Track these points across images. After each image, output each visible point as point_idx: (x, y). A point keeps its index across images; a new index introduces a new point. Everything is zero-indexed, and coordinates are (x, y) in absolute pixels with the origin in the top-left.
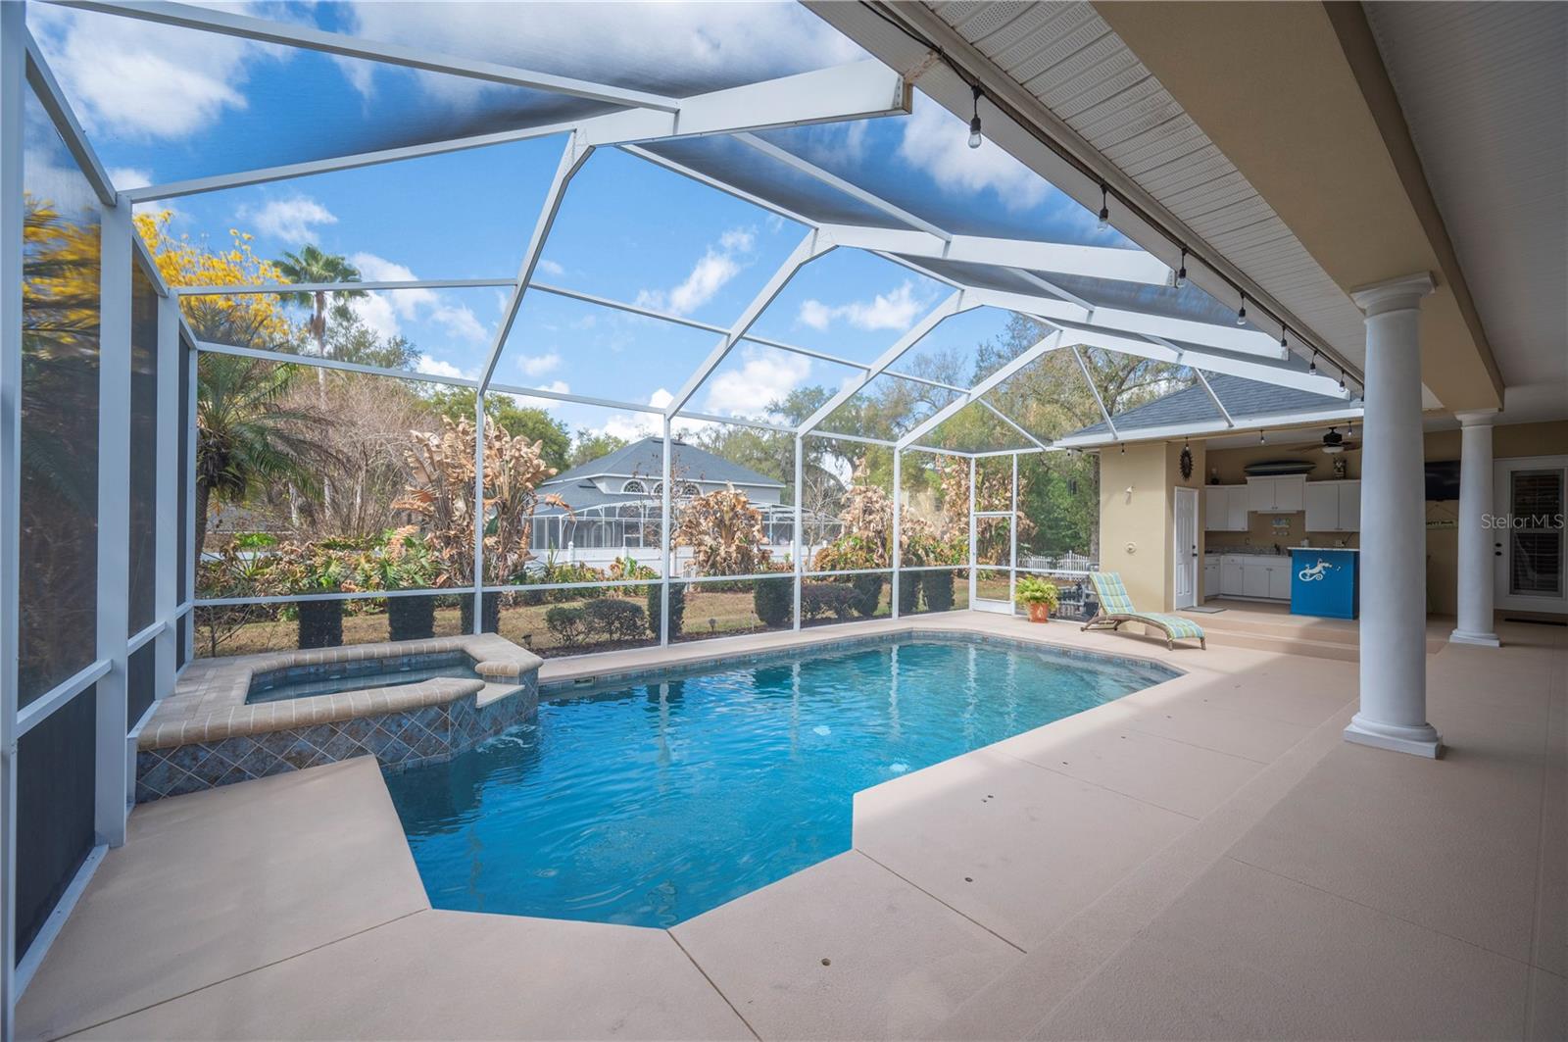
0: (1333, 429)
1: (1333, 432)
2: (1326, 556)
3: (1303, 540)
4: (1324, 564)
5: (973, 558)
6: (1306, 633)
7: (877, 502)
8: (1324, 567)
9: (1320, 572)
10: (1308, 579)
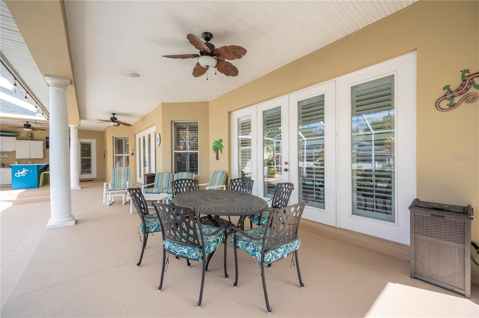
0: (28, 122)
1: (27, 123)
2: (26, 167)
3: (15, 161)
4: (26, 170)
6: (19, 196)
8: (26, 171)
9: (24, 173)
10: (19, 176)
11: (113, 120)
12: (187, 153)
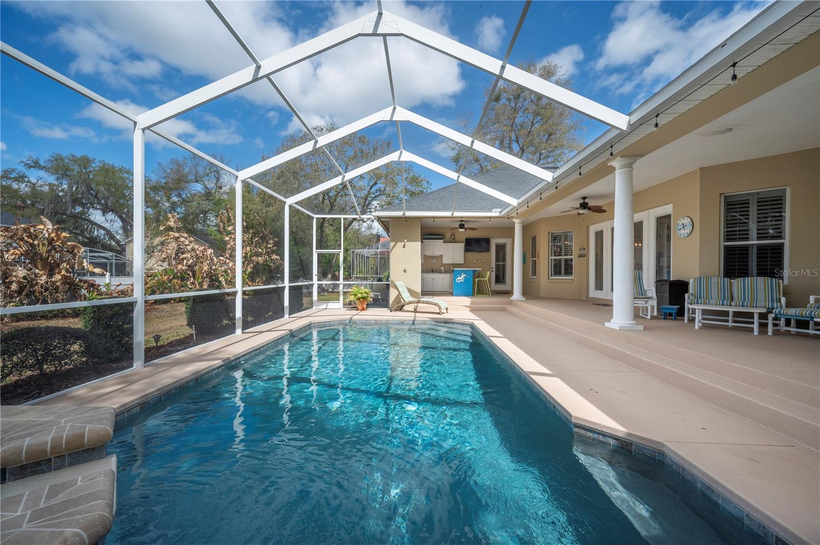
1: (462, 223)
2: (464, 272)
3: (442, 267)
5: (315, 278)
7: (189, 245)
8: (464, 276)
9: (464, 278)
10: (459, 282)
11: (584, 206)
12: (752, 244)
